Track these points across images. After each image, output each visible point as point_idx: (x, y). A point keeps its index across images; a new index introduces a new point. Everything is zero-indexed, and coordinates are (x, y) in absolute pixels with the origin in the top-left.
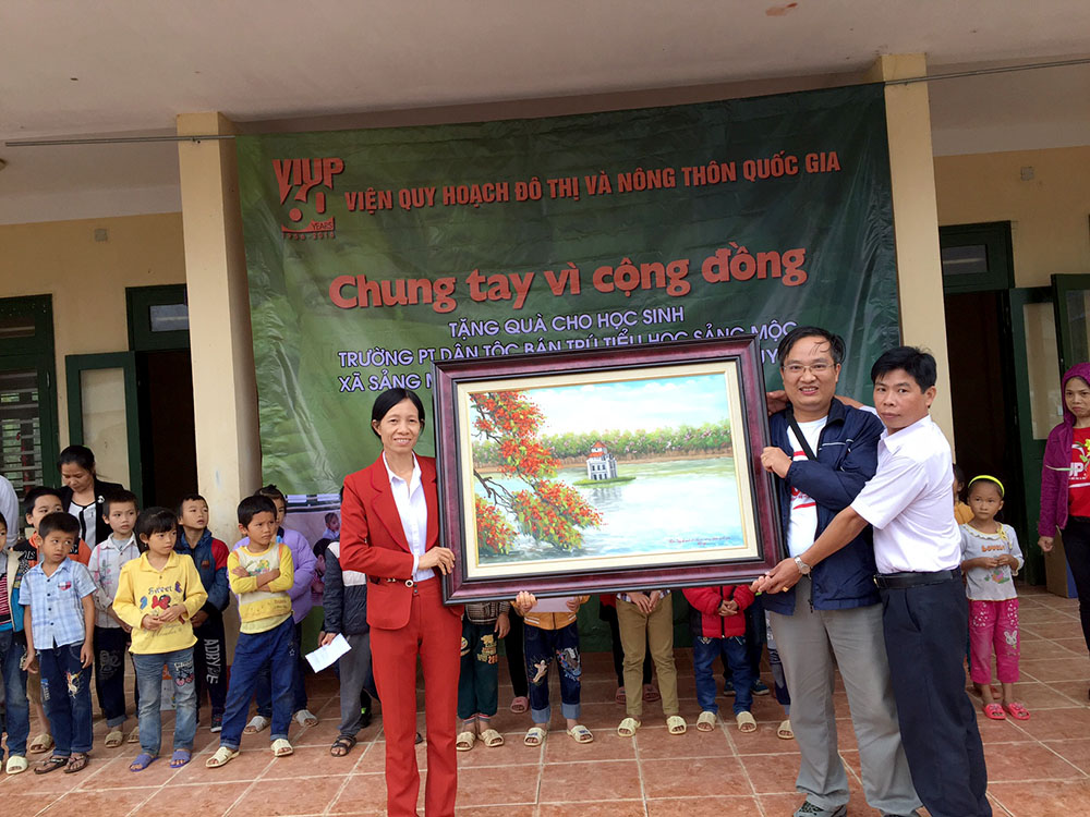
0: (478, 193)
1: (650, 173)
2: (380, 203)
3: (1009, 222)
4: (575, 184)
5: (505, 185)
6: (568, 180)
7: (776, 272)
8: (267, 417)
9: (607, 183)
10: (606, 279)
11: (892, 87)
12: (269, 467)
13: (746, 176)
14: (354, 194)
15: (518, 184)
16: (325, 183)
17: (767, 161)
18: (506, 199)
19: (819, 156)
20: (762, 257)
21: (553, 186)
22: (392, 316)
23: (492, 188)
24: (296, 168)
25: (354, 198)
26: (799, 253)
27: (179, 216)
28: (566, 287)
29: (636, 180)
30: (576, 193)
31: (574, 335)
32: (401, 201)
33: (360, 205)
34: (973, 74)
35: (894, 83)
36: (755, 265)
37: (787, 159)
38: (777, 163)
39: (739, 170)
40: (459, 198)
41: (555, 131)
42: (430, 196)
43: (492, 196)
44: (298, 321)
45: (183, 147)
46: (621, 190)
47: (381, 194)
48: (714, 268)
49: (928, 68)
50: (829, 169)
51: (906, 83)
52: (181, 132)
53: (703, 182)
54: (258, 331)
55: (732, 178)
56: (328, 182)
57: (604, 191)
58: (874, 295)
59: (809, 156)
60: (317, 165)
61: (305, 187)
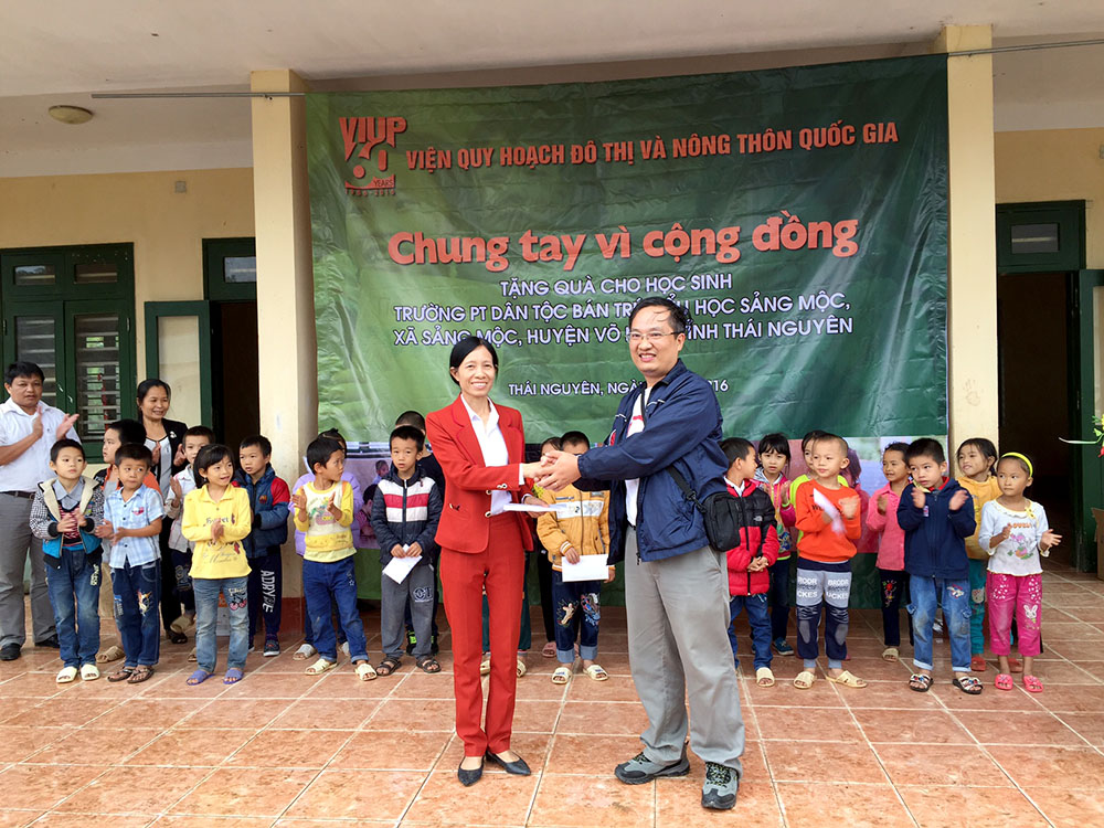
0: (535, 155)
1: (705, 139)
2: (440, 163)
3: (1084, 201)
4: (630, 149)
5: (561, 147)
6: (623, 145)
7: (827, 243)
8: (325, 366)
9: (662, 149)
10: (657, 243)
11: (955, 58)
12: (324, 414)
13: (802, 144)
14: (415, 153)
15: (574, 148)
16: (388, 141)
17: (824, 130)
18: (561, 161)
19: (877, 127)
20: (814, 227)
21: (608, 150)
22: (446, 274)
23: (548, 150)
24: (361, 126)
25: (414, 157)
26: (852, 225)
27: (252, 170)
28: (617, 250)
29: (691, 145)
30: (631, 157)
31: (623, 298)
32: (460, 161)
33: (421, 165)
34: (1039, 47)
35: (958, 54)
36: (806, 235)
37: (845, 129)
38: (834, 132)
39: (795, 139)
40: (516, 158)
41: (612, 96)
42: (487, 157)
43: (548, 158)
44: (358, 275)
45: (257, 103)
46: (675, 155)
47: (440, 153)
48: (765, 237)
49: (994, 39)
50: (886, 140)
51: (970, 55)
52: (254, 89)
53: (758, 150)
54: (319, 283)
55: (788, 145)
56: (390, 140)
57: (659, 156)
58: (924, 270)
59: (867, 126)
60: (381, 123)
61: (369, 145)
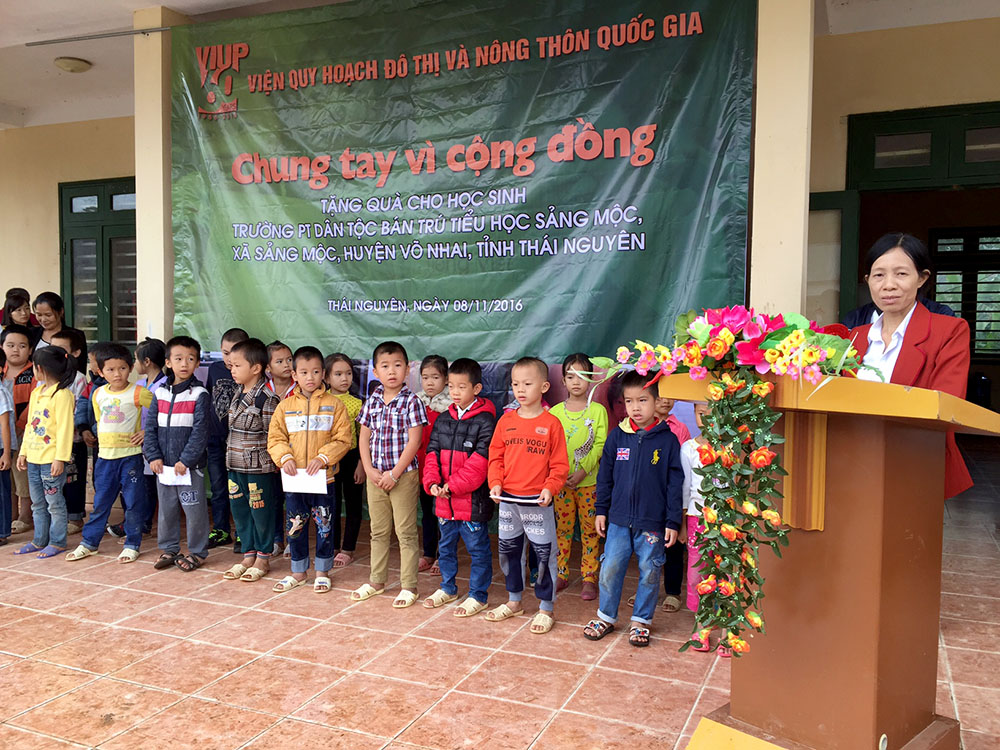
0: (352, 74)
1: (505, 44)
2: (275, 85)
4: (436, 60)
5: (374, 62)
6: (430, 56)
7: (624, 151)
8: (179, 280)
9: (466, 58)
10: (460, 158)
12: (178, 324)
13: (600, 43)
14: (255, 77)
15: (387, 62)
16: (234, 67)
17: (623, 26)
18: (375, 77)
19: (678, 19)
20: (610, 134)
21: (417, 62)
22: (278, 192)
23: (363, 66)
24: (213, 54)
25: (254, 81)
28: (423, 166)
29: (492, 53)
30: (437, 69)
32: (291, 81)
33: (259, 88)
36: (601, 144)
37: (644, 23)
38: (633, 28)
39: (593, 37)
40: (336, 77)
42: (313, 77)
43: (362, 74)
45: (138, 39)
46: (478, 64)
47: (275, 75)
48: (559, 146)
50: (690, 33)
52: (135, 27)
54: (177, 202)
55: (586, 47)
56: (235, 66)
57: (463, 66)
58: (724, 178)
59: (667, 19)
60: (228, 50)
61: (218, 71)
